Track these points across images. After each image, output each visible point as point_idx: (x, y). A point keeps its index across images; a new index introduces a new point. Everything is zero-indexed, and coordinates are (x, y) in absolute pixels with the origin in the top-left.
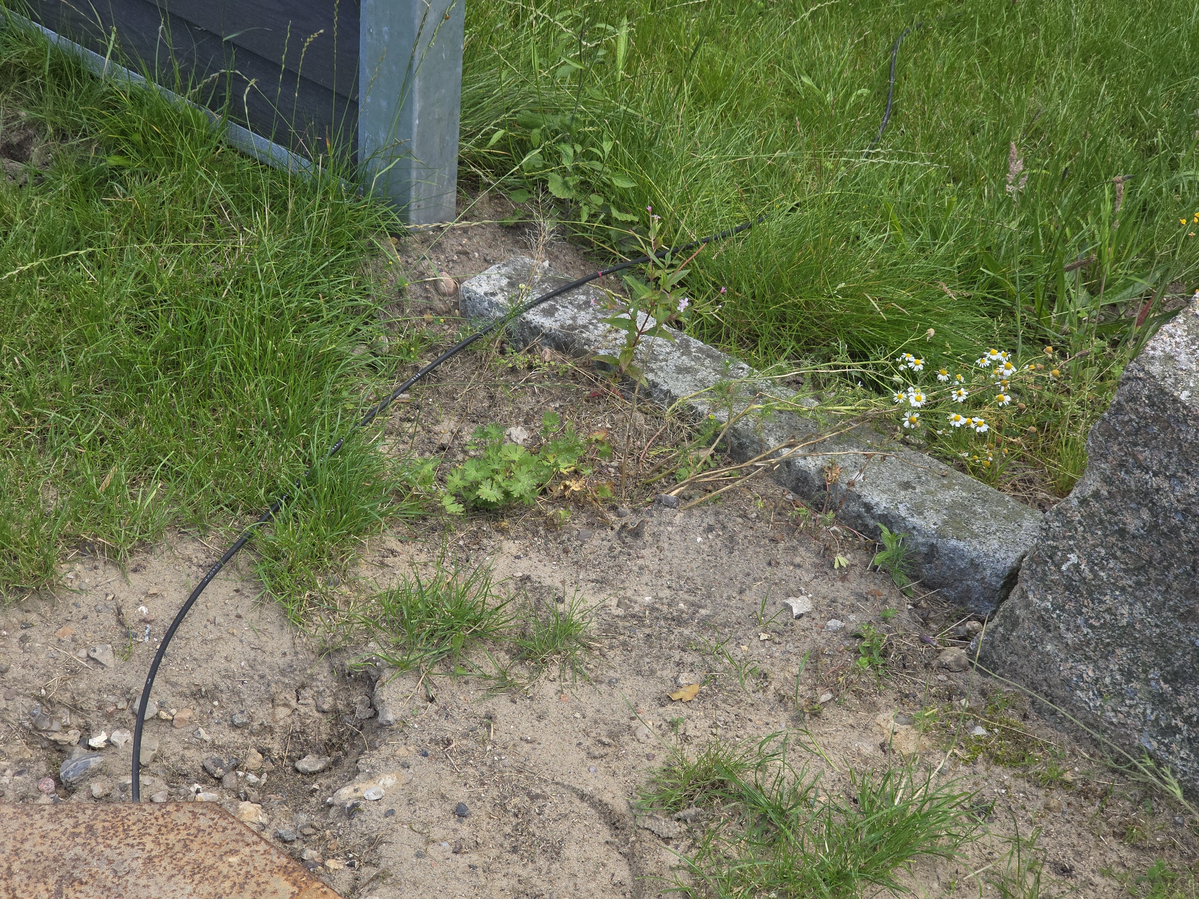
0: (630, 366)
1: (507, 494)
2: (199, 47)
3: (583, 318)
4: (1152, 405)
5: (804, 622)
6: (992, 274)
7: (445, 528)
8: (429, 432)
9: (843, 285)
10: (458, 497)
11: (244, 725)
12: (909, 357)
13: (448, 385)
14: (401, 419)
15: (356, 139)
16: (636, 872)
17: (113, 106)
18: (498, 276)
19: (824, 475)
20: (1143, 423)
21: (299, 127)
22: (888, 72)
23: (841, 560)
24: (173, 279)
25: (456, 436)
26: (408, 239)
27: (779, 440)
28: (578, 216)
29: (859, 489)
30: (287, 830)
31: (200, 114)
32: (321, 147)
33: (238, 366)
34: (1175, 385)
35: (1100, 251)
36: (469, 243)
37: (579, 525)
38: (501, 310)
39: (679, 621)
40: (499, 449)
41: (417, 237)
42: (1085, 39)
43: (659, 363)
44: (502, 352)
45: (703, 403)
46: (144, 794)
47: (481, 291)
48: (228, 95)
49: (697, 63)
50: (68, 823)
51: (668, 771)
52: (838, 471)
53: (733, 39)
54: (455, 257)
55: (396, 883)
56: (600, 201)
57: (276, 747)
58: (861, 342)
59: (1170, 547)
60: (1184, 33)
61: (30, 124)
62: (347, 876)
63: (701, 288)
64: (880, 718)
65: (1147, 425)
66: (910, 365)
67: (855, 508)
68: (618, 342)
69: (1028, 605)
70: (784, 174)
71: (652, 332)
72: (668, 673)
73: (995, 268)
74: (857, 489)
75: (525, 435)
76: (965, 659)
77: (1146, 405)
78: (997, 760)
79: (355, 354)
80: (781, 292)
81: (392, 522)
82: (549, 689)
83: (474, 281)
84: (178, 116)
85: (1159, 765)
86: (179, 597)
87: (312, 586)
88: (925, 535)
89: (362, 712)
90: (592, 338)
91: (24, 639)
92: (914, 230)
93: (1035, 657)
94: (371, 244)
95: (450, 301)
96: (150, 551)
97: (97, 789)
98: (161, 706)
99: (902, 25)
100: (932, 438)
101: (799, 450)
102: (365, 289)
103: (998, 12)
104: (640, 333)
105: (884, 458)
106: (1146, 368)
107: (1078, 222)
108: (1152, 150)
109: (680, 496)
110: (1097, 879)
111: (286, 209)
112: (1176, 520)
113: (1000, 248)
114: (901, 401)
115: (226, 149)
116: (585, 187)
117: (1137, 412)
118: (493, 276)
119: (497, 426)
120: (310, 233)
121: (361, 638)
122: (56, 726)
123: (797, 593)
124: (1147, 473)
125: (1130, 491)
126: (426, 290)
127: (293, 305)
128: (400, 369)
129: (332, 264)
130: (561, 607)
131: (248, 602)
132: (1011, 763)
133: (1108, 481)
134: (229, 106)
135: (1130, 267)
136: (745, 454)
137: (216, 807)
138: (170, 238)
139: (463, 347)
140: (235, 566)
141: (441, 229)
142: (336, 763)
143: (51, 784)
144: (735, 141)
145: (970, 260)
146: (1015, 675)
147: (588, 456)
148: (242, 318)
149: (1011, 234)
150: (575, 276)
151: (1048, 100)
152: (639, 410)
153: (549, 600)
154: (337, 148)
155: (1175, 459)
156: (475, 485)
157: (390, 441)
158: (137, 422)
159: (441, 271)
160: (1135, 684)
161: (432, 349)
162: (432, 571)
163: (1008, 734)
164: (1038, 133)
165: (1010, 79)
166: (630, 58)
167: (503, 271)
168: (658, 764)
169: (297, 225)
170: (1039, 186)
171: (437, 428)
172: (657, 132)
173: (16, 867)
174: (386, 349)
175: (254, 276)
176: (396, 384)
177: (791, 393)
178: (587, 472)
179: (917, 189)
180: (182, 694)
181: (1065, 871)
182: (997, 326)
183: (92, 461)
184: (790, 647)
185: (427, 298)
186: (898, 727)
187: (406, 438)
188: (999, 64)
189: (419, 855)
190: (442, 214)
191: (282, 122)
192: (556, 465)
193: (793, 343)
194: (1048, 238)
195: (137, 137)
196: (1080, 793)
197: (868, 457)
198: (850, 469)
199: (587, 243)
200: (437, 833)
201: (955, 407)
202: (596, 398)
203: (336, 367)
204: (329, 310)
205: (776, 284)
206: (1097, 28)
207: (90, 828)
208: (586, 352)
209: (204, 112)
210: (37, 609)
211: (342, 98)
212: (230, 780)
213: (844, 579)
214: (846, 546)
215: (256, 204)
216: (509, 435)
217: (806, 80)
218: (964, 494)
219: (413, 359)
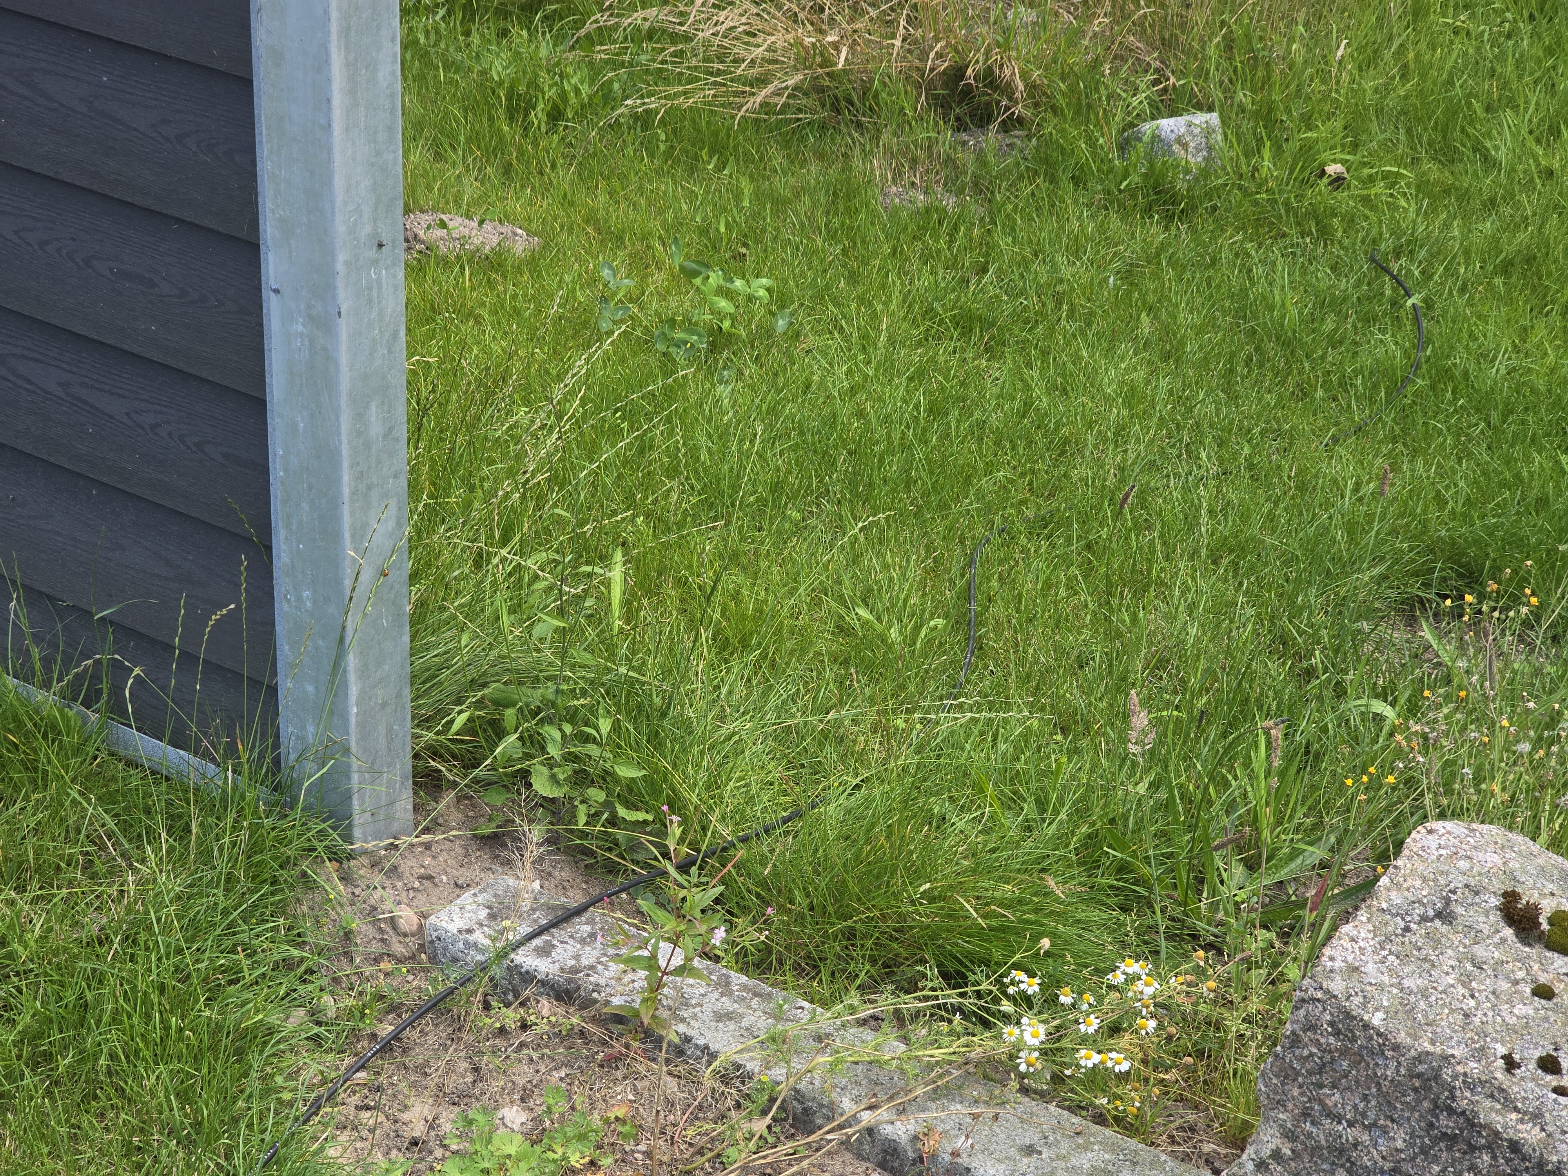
0: (654, 1017)
2: (65, 628)
3: (589, 955)
4: (1337, 1033)
6: (1120, 855)
8: (396, 1121)
9: (928, 885)
12: (1019, 975)
13: (417, 1056)
14: (357, 1108)
15: (277, 736)
18: (474, 906)
19: (919, 1145)
20: (1328, 1058)
21: (203, 724)
22: (967, 595)
24: (41, 939)
25: (432, 1125)
26: (352, 863)
27: (857, 1100)
28: (573, 817)
29: (967, 1160)
31: (71, 713)
32: (231, 750)
33: (132, 1054)
34: (1364, 1005)
35: (1256, 812)
36: (434, 863)
38: (482, 951)
40: (489, 1142)
41: (364, 859)
42: (1212, 534)
43: (691, 1010)
44: (487, 1006)
45: (752, 1059)
47: (453, 928)
48: (105, 686)
49: (717, 598)
52: (937, 1137)
53: (764, 564)
54: (417, 884)
56: (601, 796)
58: (956, 958)
60: (1337, 519)
63: (742, 903)
65: (1333, 1059)
66: (1023, 986)
68: (636, 985)
70: (841, 740)
71: (681, 971)
73: (1122, 846)
74: (964, 1160)
75: (522, 1117)
77: (1330, 1034)
79: (290, 1025)
80: (846, 901)
83: (443, 915)
84: (42, 719)
90: (602, 982)
92: (1013, 802)
94: (304, 874)
95: (413, 943)
99: (980, 531)
100: (1057, 1079)
101: (883, 1113)
102: (299, 935)
103: (1099, 508)
104: (665, 973)
105: (996, 1117)
106: (1325, 986)
107: (1224, 777)
108: (1310, 673)
111: (190, 831)
113: (1127, 819)
114: (1013, 1039)
115: (106, 758)
116: (581, 779)
117: (1318, 1044)
118: (468, 907)
119: (485, 1110)
120: (222, 865)
124: (1339, 1123)
125: (1319, 1147)
126: (381, 930)
127: (202, 966)
128: (352, 1039)
129: (254, 905)
133: (1289, 1135)
134: (108, 701)
135: (1297, 831)
136: (812, 1122)
138: (35, 884)
139: (435, 1005)
141: (396, 847)
144: (774, 701)
145: (1089, 836)
147: (606, 1141)
148: (134, 989)
149: (1139, 800)
150: (575, 898)
151: (1171, 618)
152: (670, 1074)
154: (253, 747)
155: (1373, 1103)
157: (344, 1137)
159: (399, 903)
161: (394, 1009)
164: (1162, 663)
165: (1122, 593)
166: (626, 602)
167: (480, 899)
169: (205, 856)
170: (1170, 734)
171: (405, 1116)
172: (671, 697)
174: (331, 1013)
175: (149, 928)
176: (347, 1061)
177: (867, 1034)
178: (607, 1161)
179: (1015, 748)
182: (1130, 922)
185: (383, 940)
187: (365, 1133)
188: (1107, 576)
190: (396, 826)
191: (179, 719)
192: (565, 1158)
193: (867, 967)
194: (1187, 800)
197: (975, 1117)
198: (952, 1132)
199: (586, 852)
201: (1084, 1040)
202: (612, 1062)
203: (265, 1043)
204: (251, 968)
205: (839, 891)
206: (1226, 519)
208: (596, 1001)
209: (75, 711)
211: (255, 683)
215: (148, 830)
216: (502, 1119)
217: (863, 612)
218: (1107, 1156)
219: (367, 1026)
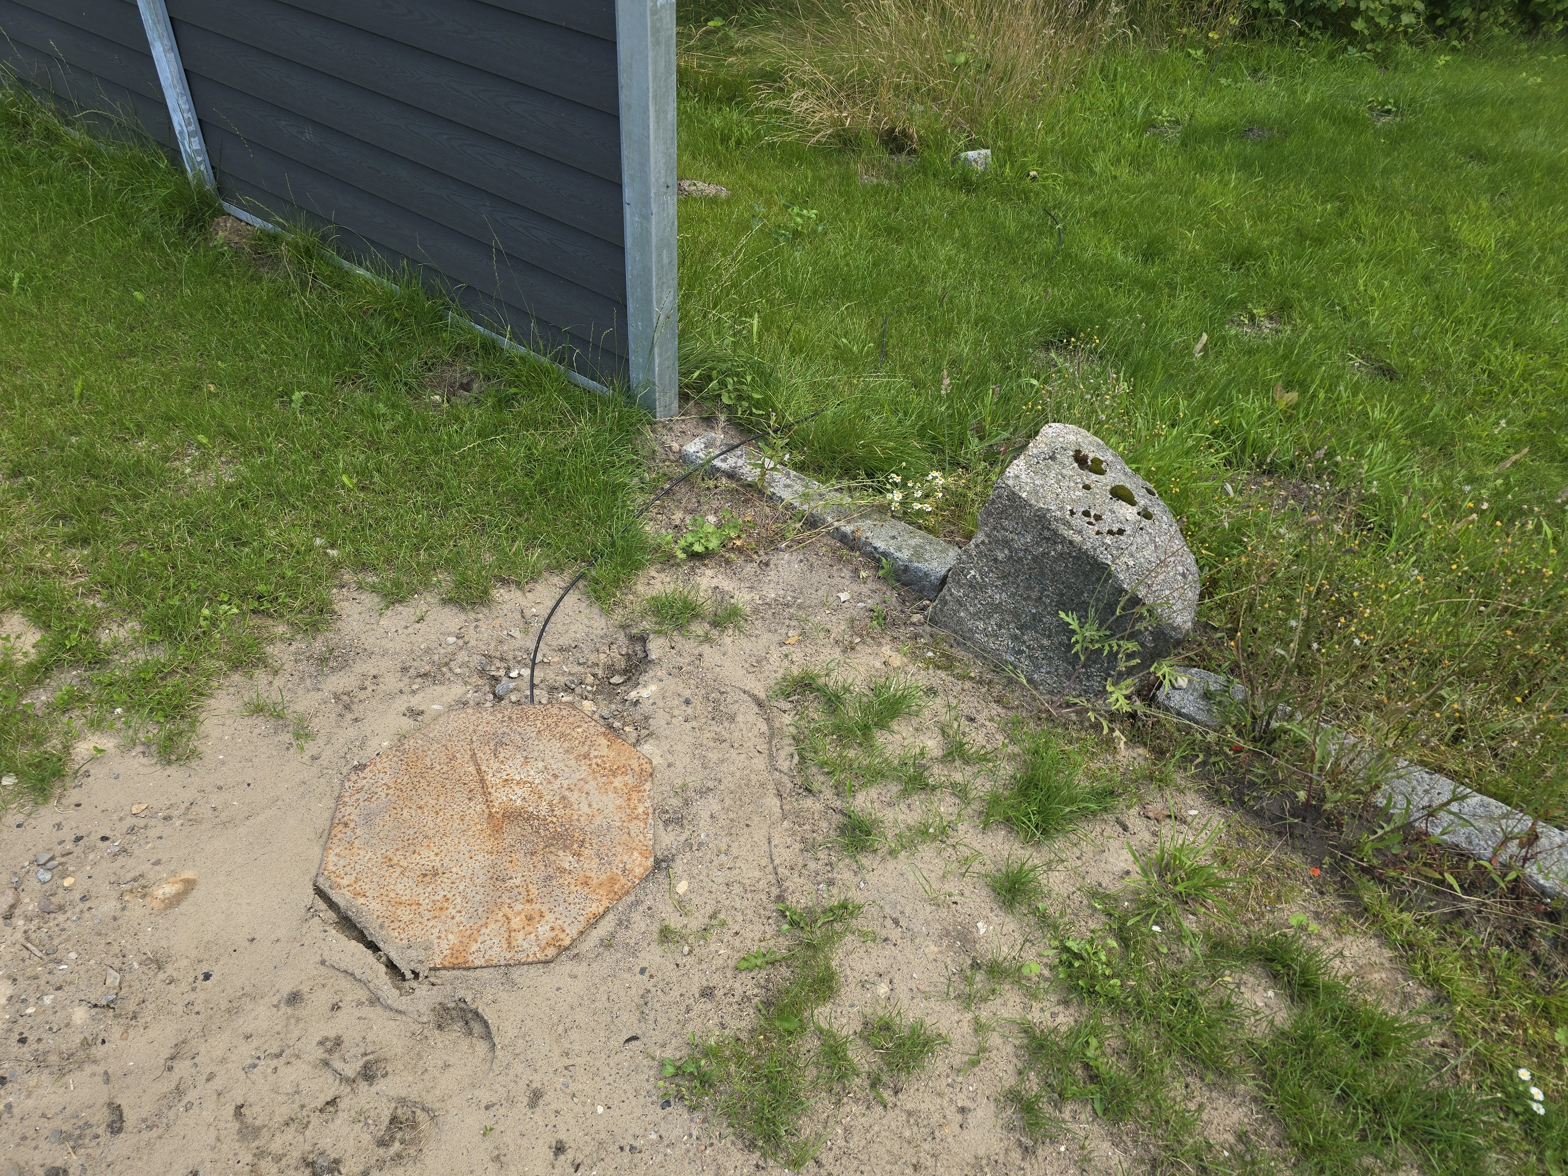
0: (762, 485)
1: (706, 548)
2: (552, 334)
3: (740, 462)
4: (1009, 500)
5: (847, 604)
6: (933, 433)
7: (678, 565)
8: (670, 519)
9: (863, 441)
10: (684, 550)
11: (584, 663)
12: (894, 475)
13: (678, 496)
14: (656, 513)
15: (629, 377)
16: (771, 728)
17: (512, 363)
18: (700, 443)
19: (854, 534)
21: (602, 372)
22: (883, 335)
23: (863, 574)
24: (544, 448)
25: (682, 521)
26: (656, 426)
27: (833, 518)
28: (737, 412)
30: (605, 713)
32: (612, 382)
33: (576, 491)
34: (1020, 490)
35: (984, 419)
36: (686, 427)
37: (741, 561)
38: (702, 459)
39: (788, 606)
40: (703, 527)
41: (660, 425)
42: (976, 315)
43: (776, 483)
44: (703, 479)
45: (796, 502)
46: (536, 699)
47: (692, 451)
48: (566, 356)
49: (791, 334)
50: (500, 716)
51: (784, 679)
52: (861, 532)
53: (809, 321)
54: (679, 434)
55: (658, 738)
56: (747, 404)
57: (600, 673)
58: (871, 468)
59: (1018, 566)
60: (1023, 310)
61: (473, 372)
62: (635, 734)
63: (795, 445)
64: (883, 649)
65: (1006, 509)
66: (895, 479)
67: (869, 549)
68: (756, 474)
69: (951, 595)
70: (834, 387)
71: (772, 469)
72: (783, 631)
73: (934, 430)
74: (870, 540)
75: (715, 519)
76: (923, 620)
77: (1006, 500)
78: (939, 668)
79: (633, 483)
80: (833, 446)
81: (652, 563)
82: (728, 640)
83: (688, 446)
84: (543, 368)
85: (1015, 668)
86: (552, 604)
87: (615, 596)
88: (903, 561)
89: (641, 654)
90: (744, 472)
91: (476, 627)
92: (895, 412)
93: (955, 619)
94: (638, 429)
95: (677, 456)
96: (536, 582)
97: (514, 699)
98: (544, 656)
99: (889, 311)
100: (905, 513)
101: (842, 523)
102: (636, 451)
103: (934, 303)
104: (767, 470)
105: (882, 526)
106: (1006, 483)
107: (974, 406)
108: (1008, 368)
109: (787, 546)
110: (987, 723)
111: (597, 412)
112: (1021, 554)
113: (937, 420)
114: (890, 498)
115: (567, 383)
116: (740, 398)
117: (1002, 503)
118: (697, 443)
119: (701, 516)
120: (609, 424)
121: (639, 620)
122: (493, 668)
123: (843, 591)
124: (1007, 532)
125: (999, 540)
126: (666, 451)
127: (601, 461)
128: (655, 489)
129: (620, 439)
130: (732, 601)
131: (584, 605)
132: (946, 669)
133: (988, 536)
134: (567, 362)
135: (999, 426)
136: (817, 525)
137: (571, 704)
138: (541, 428)
139: (685, 478)
140: (577, 587)
141: (672, 420)
142: (629, 679)
143: (492, 696)
144: (810, 372)
145: (922, 426)
146: (946, 627)
147: (743, 529)
148: (576, 467)
149: (942, 413)
150: (736, 441)
151: (958, 345)
152: (767, 506)
153: (727, 597)
154: (620, 381)
155: (1020, 525)
156: (692, 544)
157: (651, 524)
158: (527, 520)
159: (673, 441)
160: (1003, 631)
161: (670, 479)
162: (672, 585)
163: (943, 655)
164: (954, 362)
165: (941, 336)
166: (758, 333)
167: (702, 440)
168: (779, 675)
169: (603, 421)
170: (956, 388)
171: (673, 517)
172: (773, 369)
173: (474, 739)
174: (647, 480)
175: (582, 446)
176: (653, 497)
177: (838, 495)
178: (744, 536)
179: (897, 392)
180: (554, 650)
181: (972, 720)
182: (935, 458)
183: (507, 539)
184: (840, 617)
185: (666, 454)
186: (891, 653)
187: (658, 523)
188: (935, 329)
189: (668, 724)
190: (672, 413)
191: (593, 369)
192: (729, 534)
193: (839, 470)
194: (960, 414)
195: (524, 379)
196: (978, 682)
197: (875, 525)
198: (867, 531)
199: (741, 425)
200: (676, 712)
201: (916, 499)
202: (746, 501)
203: (623, 489)
204: (619, 462)
205: (830, 442)
206: (981, 309)
207: (510, 718)
208: (742, 479)
209: (555, 365)
210: (482, 612)
211: (621, 358)
212: (578, 690)
213: (865, 583)
214: (865, 566)
215: (582, 410)
216: (707, 520)
217: (844, 340)
218: (921, 540)
219: (660, 485)
